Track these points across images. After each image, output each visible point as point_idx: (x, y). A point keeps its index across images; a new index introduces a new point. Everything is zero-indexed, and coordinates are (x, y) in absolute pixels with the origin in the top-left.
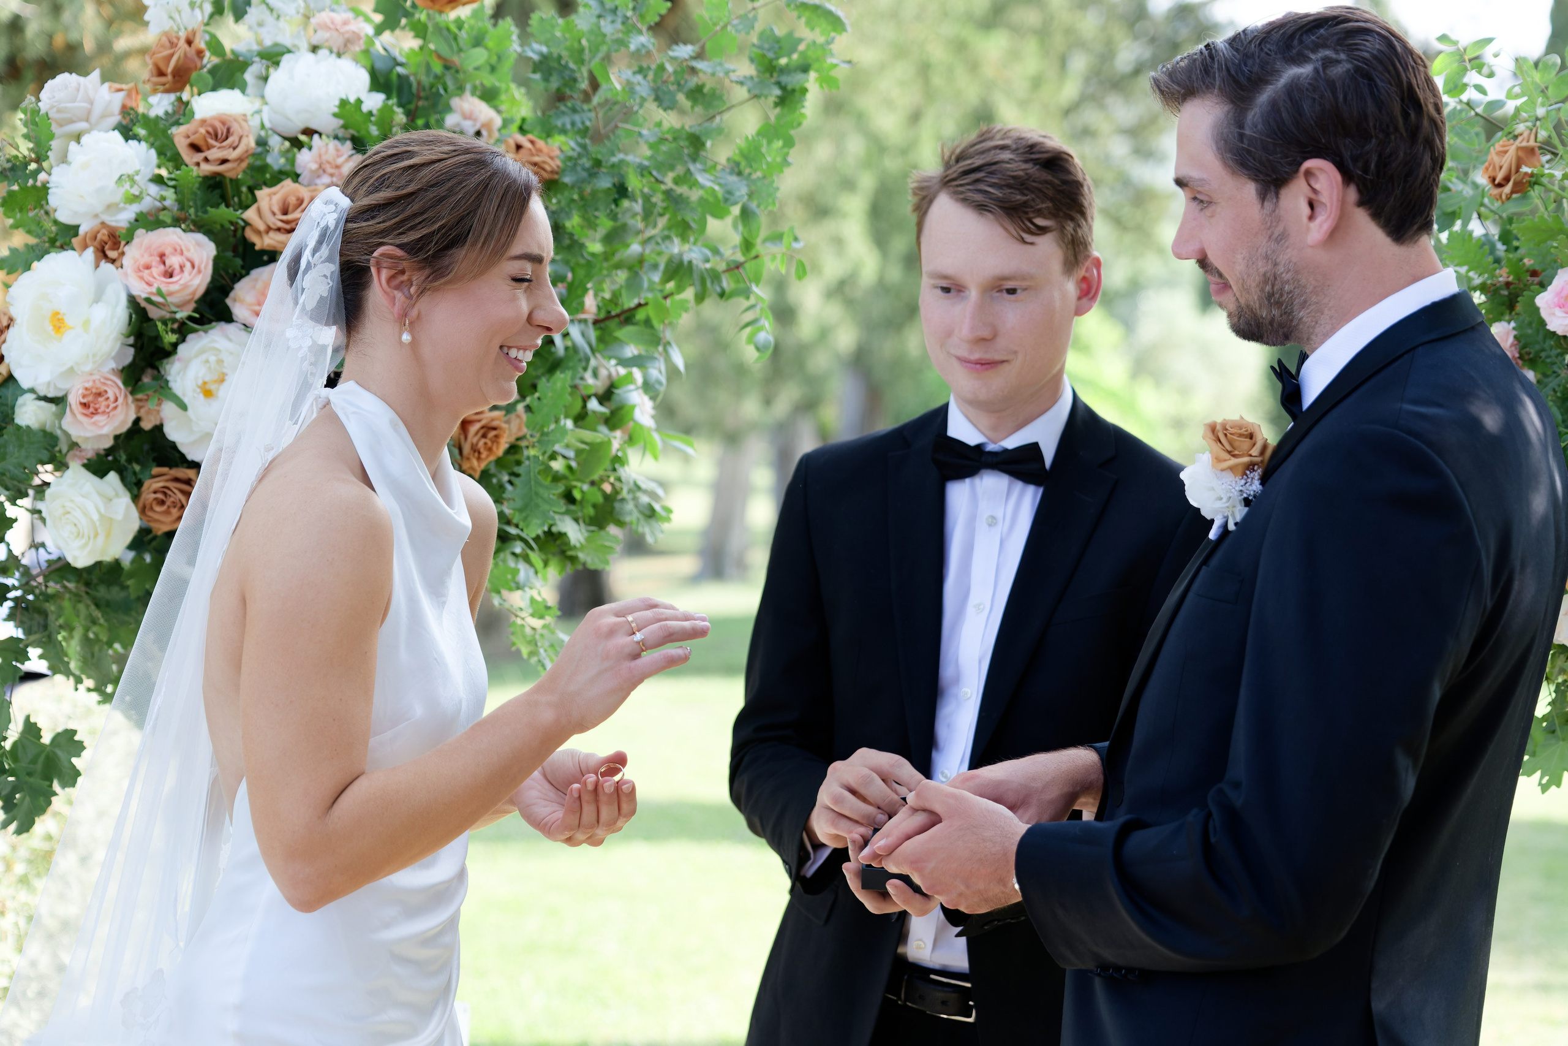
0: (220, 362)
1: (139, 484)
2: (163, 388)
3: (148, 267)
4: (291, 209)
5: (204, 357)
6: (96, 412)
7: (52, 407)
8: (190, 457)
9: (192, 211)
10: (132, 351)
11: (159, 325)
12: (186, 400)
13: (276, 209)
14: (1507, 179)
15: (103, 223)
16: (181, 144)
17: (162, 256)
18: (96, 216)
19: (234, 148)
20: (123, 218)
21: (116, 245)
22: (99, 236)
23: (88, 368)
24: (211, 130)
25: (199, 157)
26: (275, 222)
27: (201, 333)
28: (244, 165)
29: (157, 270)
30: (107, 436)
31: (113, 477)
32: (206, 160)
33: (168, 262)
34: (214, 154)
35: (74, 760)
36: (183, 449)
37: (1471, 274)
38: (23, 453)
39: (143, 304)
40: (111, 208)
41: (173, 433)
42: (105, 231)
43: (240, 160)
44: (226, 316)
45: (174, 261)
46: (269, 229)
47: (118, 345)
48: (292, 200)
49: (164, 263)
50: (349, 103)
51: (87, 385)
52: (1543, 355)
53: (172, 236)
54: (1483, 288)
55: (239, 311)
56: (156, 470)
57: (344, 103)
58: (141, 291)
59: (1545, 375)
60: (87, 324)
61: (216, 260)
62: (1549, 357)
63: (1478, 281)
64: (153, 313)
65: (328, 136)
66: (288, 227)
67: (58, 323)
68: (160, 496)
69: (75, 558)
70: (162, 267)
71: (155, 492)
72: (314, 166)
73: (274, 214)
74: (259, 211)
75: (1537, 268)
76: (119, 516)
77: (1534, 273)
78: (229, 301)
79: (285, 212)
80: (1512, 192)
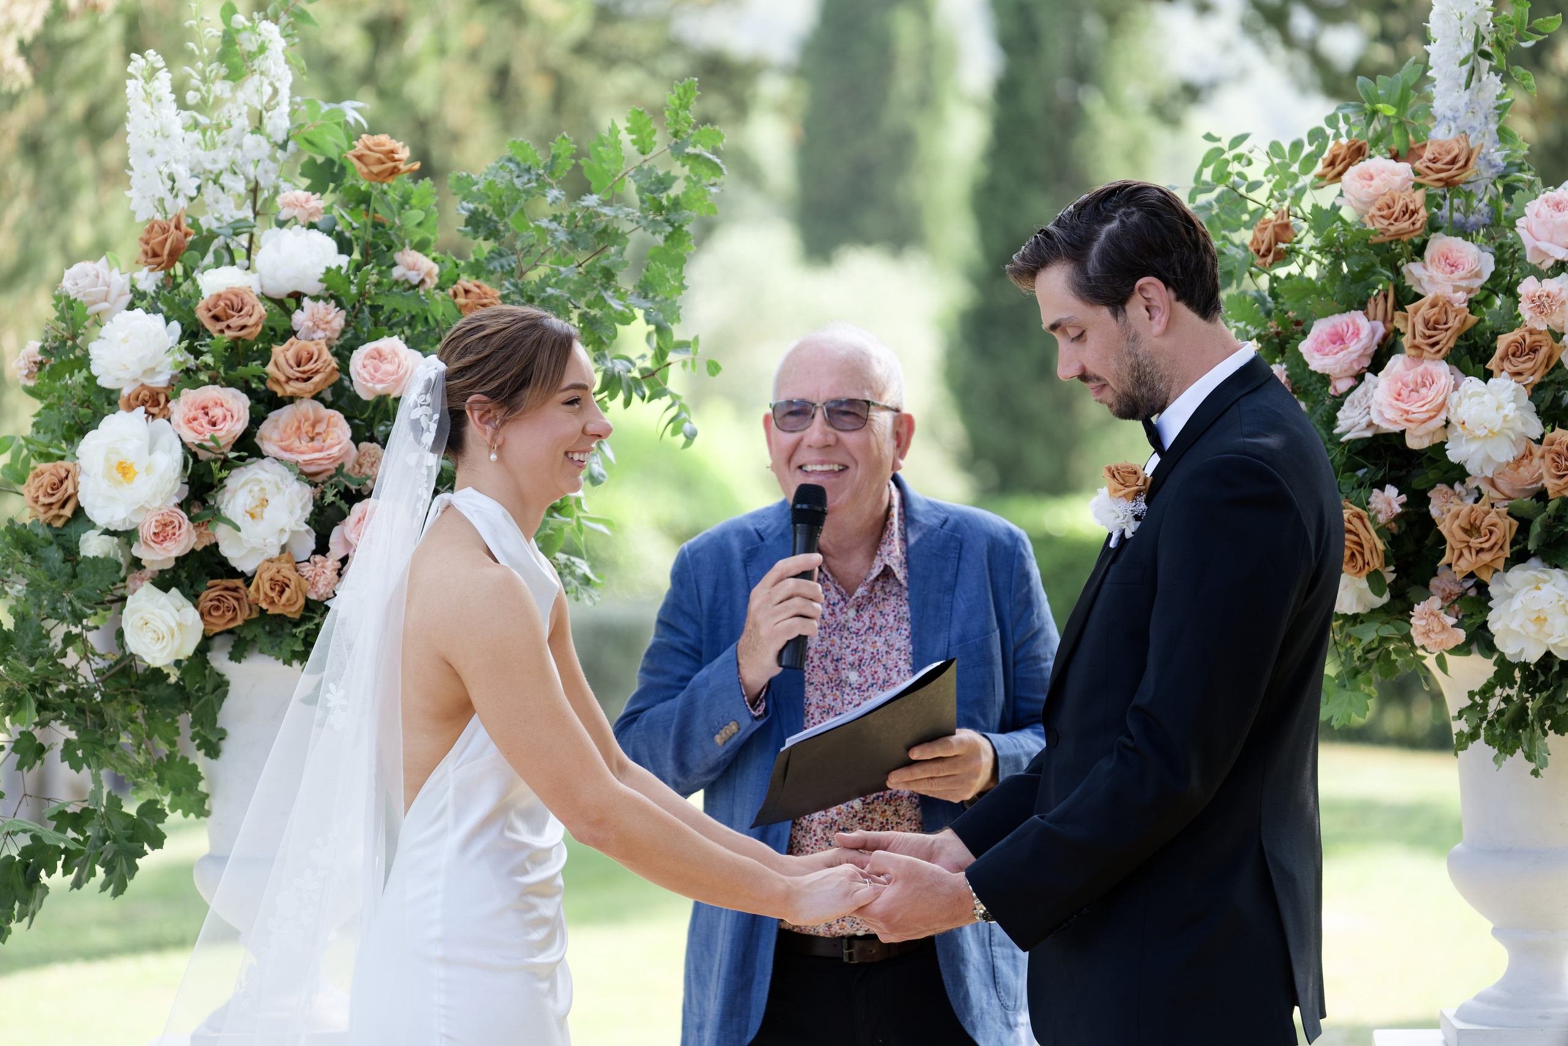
0: (262, 489)
1: (197, 596)
2: (216, 515)
3: (195, 419)
4: (303, 361)
5: (249, 487)
6: (165, 539)
7: (116, 540)
8: (239, 570)
9: (222, 371)
10: (187, 487)
11: (213, 464)
12: (238, 523)
13: (292, 362)
14: (1269, 251)
15: (142, 385)
16: (202, 315)
17: (205, 410)
18: (135, 380)
19: (251, 316)
20: (161, 380)
21: (157, 403)
22: (140, 397)
23: (158, 503)
24: (228, 302)
25: (222, 325)
26: (293, 373)
27: (242, 469)
28: (260, 328)
29: (204, 420)
30: (170, 558)
31: (174, 590)
32: (228, 327)
33: (210, 414)
34: (235, 322)
35: (159, 826)
36: (233, 563)
37: (1249, 328)
38: (98, 578)
39: (194, 449)
40: (151, 371)
41: (227, 550)
42: (146, 392)
43: (256, 325)
44: (257, 453)
45: (217, 412)
46: (289, 379)
47: (179, 484)
49: (207, 414)
50: (331, 271)
51: (159, 518)
52: (1310, 388)
53: (212, 393)
54: (1259, 338)
55: (267, 447)
56: (210, 583)
57: (328, 270)
58: (190, 437)
59: (1314, 402)
60: (149, 469)
61: (251, 408)
62: (1315, 389)
63: (1254, 333)
64: (203, 455)
65: (316, 298)
66: (305, 376)
67: (125, 470)
68: (216, 603)
69: (154, 659)
70: (207, 418)
71: (211, 600)
72: (309, 324)
73: (290, 366)
74: (276, 364)
75: (1299, 319)
76: (190, 623)
77: (1298, 323)
78: (256, 440)
79: (299, 364)
80: (1274, 261)
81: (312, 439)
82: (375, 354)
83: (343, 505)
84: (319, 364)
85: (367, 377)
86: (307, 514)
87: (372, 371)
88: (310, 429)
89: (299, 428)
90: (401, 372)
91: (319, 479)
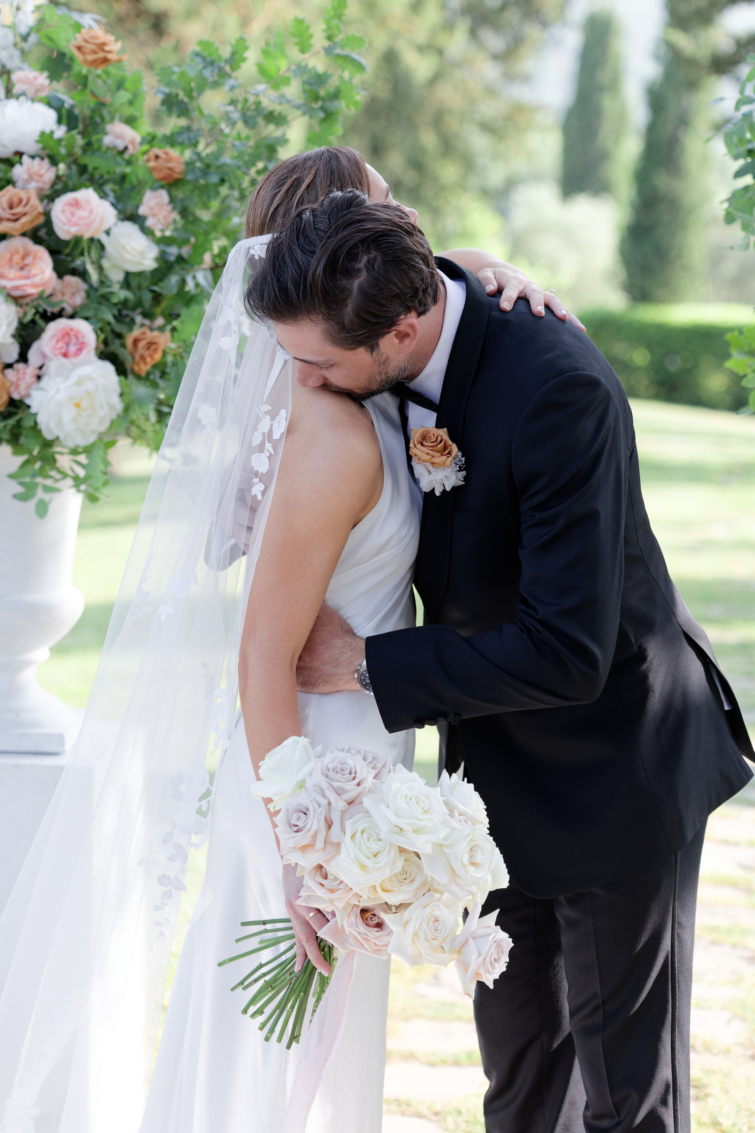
4: (15, 205)
13: (5, 205)
26: (6, 214)
48: (15, 200)
50: (45, 133)
57: (43, 134)
65: (33, 157)
66: (14, 217)
72: (25, 176)
73: (4, 209)
79: (11, 207)
81: (22, 269)
82: (73, 202)
83: (40, 321)
84: (27, 209)
85: (64, 219)
86: (13, 329)
87: (69, 216)
88: (20, 261)
89: (11, 260)
90: (92, 217)
91: (25, 301)
